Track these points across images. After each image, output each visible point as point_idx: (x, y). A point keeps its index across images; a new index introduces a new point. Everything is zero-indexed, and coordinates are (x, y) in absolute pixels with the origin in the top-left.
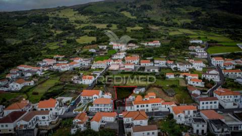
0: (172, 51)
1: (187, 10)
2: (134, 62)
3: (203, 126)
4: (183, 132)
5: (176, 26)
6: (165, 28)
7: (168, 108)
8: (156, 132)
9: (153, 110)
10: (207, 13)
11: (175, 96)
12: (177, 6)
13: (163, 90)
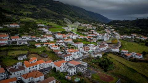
0: (30, 30)
1: (28, 6)
2: (6, 38)
3: (74, 70)
4: (66, 77)
5: (22, 16)
6: (16, 16)
7: (49, 65)
8: (55, 81)
9: (40, 68)
10: (40, 10)
11: (48, 57)
12: (21, 3)
13: (39, 55)
